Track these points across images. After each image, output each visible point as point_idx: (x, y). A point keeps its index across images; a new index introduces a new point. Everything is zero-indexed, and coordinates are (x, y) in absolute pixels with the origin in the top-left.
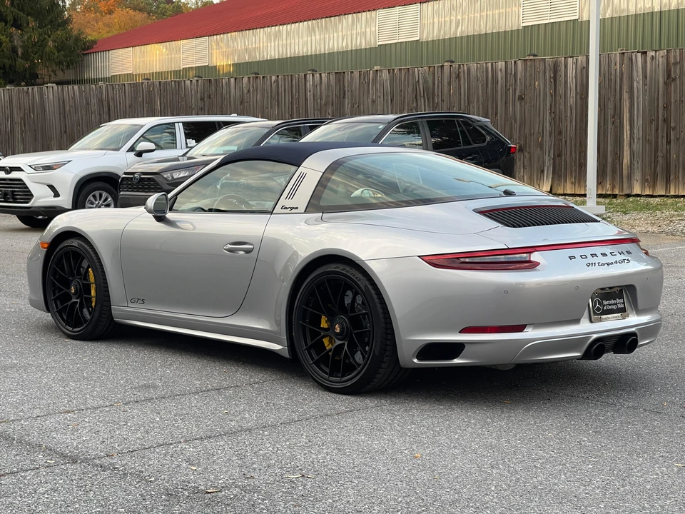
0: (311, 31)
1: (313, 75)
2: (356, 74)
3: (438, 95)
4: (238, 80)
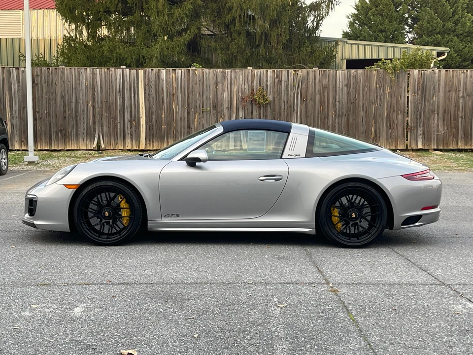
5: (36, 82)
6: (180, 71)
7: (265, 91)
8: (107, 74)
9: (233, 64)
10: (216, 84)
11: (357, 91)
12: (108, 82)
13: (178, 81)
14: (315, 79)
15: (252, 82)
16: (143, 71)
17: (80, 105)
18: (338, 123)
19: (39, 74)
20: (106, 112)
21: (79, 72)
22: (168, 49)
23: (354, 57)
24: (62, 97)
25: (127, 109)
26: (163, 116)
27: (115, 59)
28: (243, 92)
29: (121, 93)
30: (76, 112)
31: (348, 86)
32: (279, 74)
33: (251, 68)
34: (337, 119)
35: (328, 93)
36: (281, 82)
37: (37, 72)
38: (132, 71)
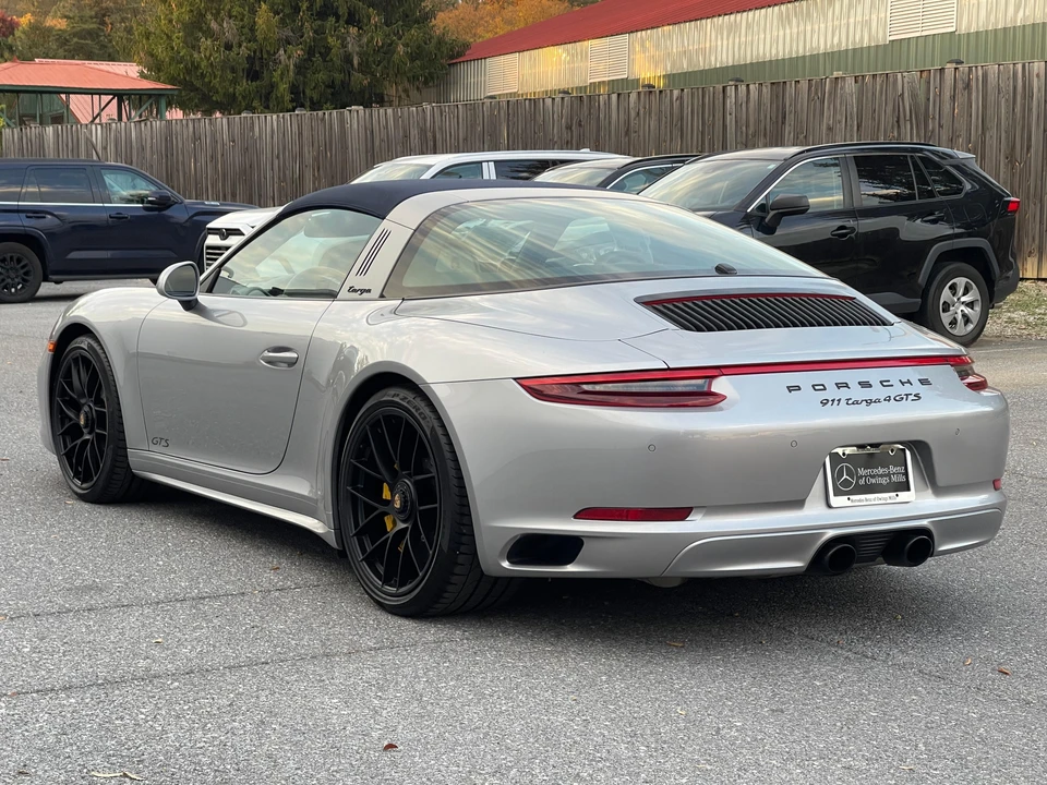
0: (784, 21)
1: (736, 86)
2: (804, 85)
3: (934, 118)
4: (622, 97)
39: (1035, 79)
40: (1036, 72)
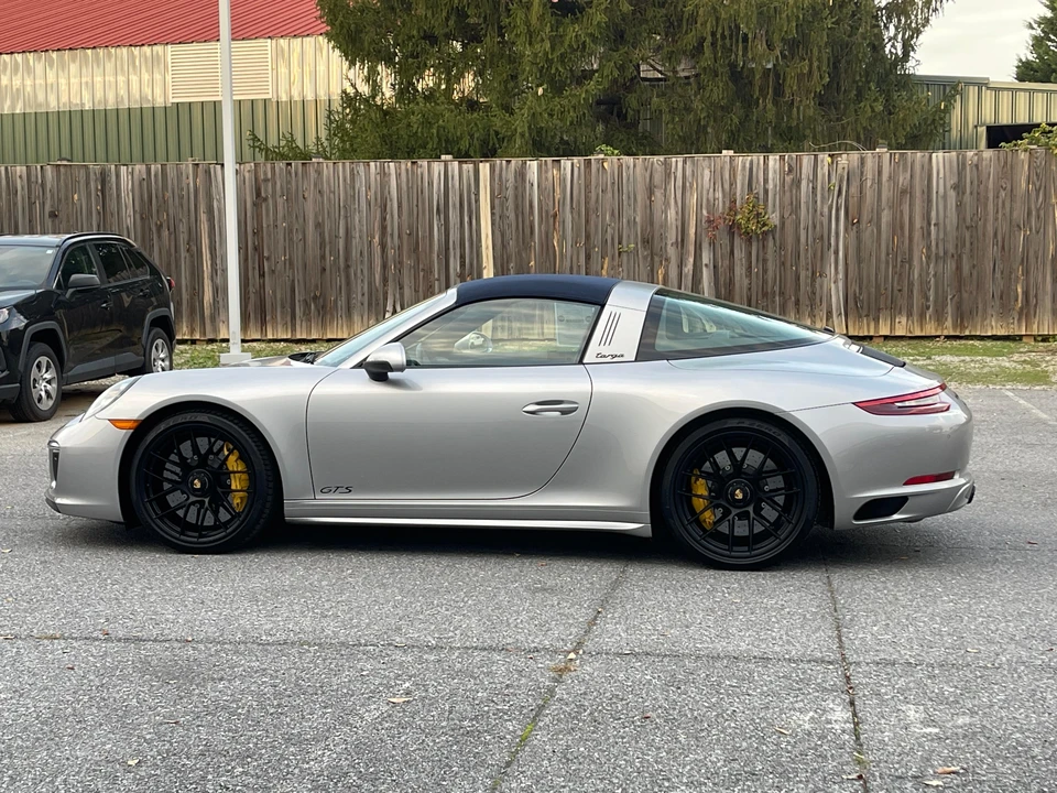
5: (263, 195)
6: (569, 163)
7: (761, 203)
8: (411, 175)
9: (700, 144)
10: (651, 191)
11: (980, 198)
12: (415, 190)
13: (565, 186)
14: (880, 173)
15: (731, 185)
16: (488, 165)
17: (355, 242)
18: (935, 275)
19: (269, 176)
20: (409, 258)
21: (352, 170)
22: (551, 115)
23: (1005, 120)
24: (318, 225)
25: (454, 249)
26: (532, 263)
27: (436, 140)
28: (711, 207)
29: (442, 216)
30: (347, 258)
31: (958, 187)
32: (794, 166)
33: (731, 153)
34: (932, 266)
35: (911, 205)
36: (799, 182)
37: (265, 173)
38: (465, 166)
39: (19, 181)
40: (18, 174)
